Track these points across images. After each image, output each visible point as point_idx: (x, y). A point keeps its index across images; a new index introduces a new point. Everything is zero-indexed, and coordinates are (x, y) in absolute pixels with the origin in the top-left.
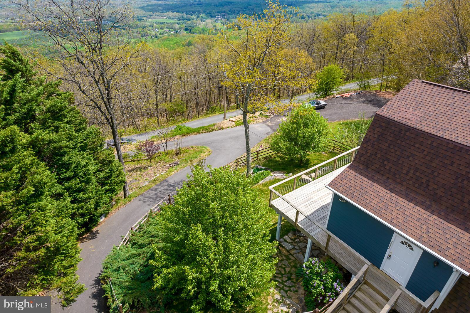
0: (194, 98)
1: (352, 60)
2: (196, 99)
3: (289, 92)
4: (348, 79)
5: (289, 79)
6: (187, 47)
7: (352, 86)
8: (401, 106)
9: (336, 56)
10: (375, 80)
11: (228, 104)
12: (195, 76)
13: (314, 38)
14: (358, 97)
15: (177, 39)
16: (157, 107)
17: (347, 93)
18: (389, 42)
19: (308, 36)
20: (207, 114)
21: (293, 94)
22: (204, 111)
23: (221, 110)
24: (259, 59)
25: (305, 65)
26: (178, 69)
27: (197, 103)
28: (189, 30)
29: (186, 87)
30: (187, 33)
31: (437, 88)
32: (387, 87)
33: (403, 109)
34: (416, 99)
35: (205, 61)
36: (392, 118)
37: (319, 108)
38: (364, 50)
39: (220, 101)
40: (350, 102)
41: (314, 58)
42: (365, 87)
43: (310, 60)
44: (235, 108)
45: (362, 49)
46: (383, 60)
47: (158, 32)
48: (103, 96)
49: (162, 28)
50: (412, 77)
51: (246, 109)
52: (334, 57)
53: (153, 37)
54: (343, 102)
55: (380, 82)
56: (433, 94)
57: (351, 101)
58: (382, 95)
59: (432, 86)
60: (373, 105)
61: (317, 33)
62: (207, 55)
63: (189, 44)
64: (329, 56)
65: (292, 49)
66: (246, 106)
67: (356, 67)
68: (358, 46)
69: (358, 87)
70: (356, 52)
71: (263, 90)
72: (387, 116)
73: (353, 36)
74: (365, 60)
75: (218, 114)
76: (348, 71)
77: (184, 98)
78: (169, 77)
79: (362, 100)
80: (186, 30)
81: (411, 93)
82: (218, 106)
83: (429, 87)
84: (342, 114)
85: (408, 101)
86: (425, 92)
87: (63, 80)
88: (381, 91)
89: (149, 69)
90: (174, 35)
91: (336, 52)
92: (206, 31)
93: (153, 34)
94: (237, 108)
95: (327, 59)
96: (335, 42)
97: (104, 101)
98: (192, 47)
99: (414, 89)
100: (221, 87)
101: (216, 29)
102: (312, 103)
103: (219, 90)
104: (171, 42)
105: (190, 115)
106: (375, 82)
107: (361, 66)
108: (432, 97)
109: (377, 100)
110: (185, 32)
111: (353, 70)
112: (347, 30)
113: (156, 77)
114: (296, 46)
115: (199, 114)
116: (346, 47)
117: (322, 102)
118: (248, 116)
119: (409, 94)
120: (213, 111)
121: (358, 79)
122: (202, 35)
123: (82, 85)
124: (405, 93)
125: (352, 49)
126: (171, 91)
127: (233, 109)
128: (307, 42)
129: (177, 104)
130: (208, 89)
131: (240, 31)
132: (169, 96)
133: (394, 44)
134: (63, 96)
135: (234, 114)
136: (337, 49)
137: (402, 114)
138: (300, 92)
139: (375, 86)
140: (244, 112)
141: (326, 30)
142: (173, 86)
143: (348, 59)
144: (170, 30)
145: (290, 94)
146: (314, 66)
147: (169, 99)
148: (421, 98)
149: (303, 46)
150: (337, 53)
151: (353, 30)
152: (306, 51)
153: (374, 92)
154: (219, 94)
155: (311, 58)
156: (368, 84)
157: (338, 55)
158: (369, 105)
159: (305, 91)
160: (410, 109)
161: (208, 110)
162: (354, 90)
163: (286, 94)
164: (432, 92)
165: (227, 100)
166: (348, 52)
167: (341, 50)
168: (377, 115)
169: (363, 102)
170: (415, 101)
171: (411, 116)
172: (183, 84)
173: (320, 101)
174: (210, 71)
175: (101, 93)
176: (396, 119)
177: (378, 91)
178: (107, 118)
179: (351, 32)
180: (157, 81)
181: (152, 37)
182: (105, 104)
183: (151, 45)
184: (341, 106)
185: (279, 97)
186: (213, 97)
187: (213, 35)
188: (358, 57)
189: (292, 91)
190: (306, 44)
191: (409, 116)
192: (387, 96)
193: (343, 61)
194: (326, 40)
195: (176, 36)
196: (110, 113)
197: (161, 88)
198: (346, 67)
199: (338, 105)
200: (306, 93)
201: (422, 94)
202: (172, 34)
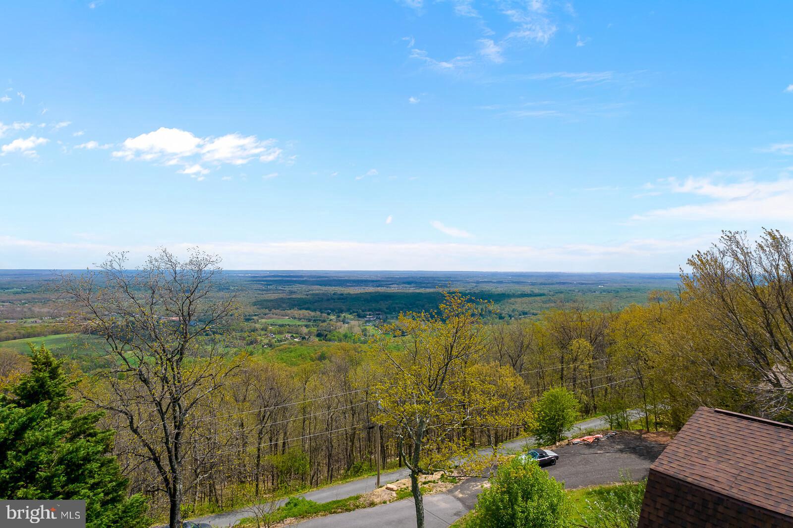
0: (324, 448)
1: (589, 380)
2: (327, 448)
3: (489, 436)
4: (587, 411)
5: (488, 412)
6: (319, 362)
7: (598, 423)
8: (693, 455)
9: (562, 374)
10: (635, 412)
11: (384, 459)
12: (329, 408)
13: (522, 348)
14: (611, 443)
15: (303, 350)
16: (258, 461)
17: (590, 435)
18: (642, 350)
19: (512, 344)
20: (345, 477)
21: (498, 440)
22: (342, 472)
23: (371, 469)
24: (436, 380)
25: (513, 389)
26: (302, 397)
27: (330, 456)
28: (322, 335)
29: (312, 427)
30: (319, 340)
31: (745, 422)
32: (657, 424)
33: (697, 460)
34: (715, 441)
35: (346, 385)
36: (681, 477)
37: (547, 463)
38: (605, 363)
39: (371, 453)
40: (599, 452)
41: (526, 378)
42: (619, 424)
43: (520, 381)
44: (396, 466)
45: (602, 363)
46: (640, 379)
47: (274, 338)
48: (167, 439)
49: (280, 333)
50: (696, 405)
51: (416, 466)
52: (559, 376)
53: (265, 346)
54: (587, 451)
55: (643, 415)
56: (741, 433)
57: (599, 449)
58: (652, 437)
59: (735, 419)
60: (641, 456)
61: (525, 339)
62: (351, 373)
63: (322, 358)
64: (549, 375)
65: (488, 363)
66: (417, 460)
67: (598, 392)
68: (594, 358)
69: (608, 426)
70: (594, 368)
71: (445, 430)
72: (671, 472)
73: (585, 343)
74: (610, 380)
75: (366, 476)
76: (585, 398)
77: (307, 446)
78: (285, 409)
79: (619, 447)
80: (319, 335)
81: (702, 430)
82: (367, 463)
83: (730, 419)
84: (589, 475)
85: (702, 445)
86: (725, 429)
87: (107, 409)
88: (648, 431)
89: (252, 395)
90: (298, 343)
91: (560, 367)
92: (350, 338)
93: (266, 341)
94: (400, 466)
95: (548, 379)
96: (557, 352)
97: (168, 448)
98: (327, 361)
99: (706, 424)
100: (373, 427)
101: (365, 335)
102: (534, 455)
103: (369, 433)
104: (292, 354)
105: (315, 478)
106: (635, 415)
107: (606, 389)
108: (742, 437)
109: (646, 447)
110: (317, 339)
111: (593, 396)
112: (574, 334)
113: (263, 409)
114: (495, 359)
115: (331, 478)
116: (575, 360)
117: (550, 453)
118: (422, 478)
119: (699, 433)
120: (358, 472)
121: (604, 411)
122: (343, 344)
123: (136, 418)
124: (691, 431)
125: (586, 362)
126: (285, 433)
127: (392, 467)
128: (512, 353)
129: (293, 458)
130: (350, 431)
131: (404, 338)
132: (280, 442)
133: (650, 354)
134: (100, 436)
135: (395, 477)
136: (562, 363)
137: (698, 470)
138: (510, 436)
139: (636, 423)
140: (413, 472)
141: (540, 335)
142: (290, 425)
143: (583, 379)
144: (292, 336)
145: (493, 439)
146: (527, 390)
147: (280, 448)
148: (722, 439)
149: (506, 359)
150: (562, 368)
151: (583, 333)
152: (512, 367)
153: (637, 433)
154: (369, 440)
155: (521, 378)
156: (624, 419)
157: (565, 373)
158: (633, 456)
159: (517, 434)
160: (710, 460)
161: (348, 470)
162: (603, 431)
163: (484, 440)
164: (738, 429)
165: (383, 451)
166: (580, 367)
167: (569, 364)
168: (653, 473)
169: (621, 451)
170: (713, 444)
171: (716, 473)
172: (307, 422)
173: (545, 451)
174: (354, 401)
175: (166, 433)
176: (689, 480)
177: (644, 432)
178: (166, 480)
179: (580, 336)
180: (264, 417)
181: (263, 346)
182: (169, 452)
183: (261, 358)
184: (584, 459)
185: (473, 445)
186: (358, 446)
187: (361, 343)
188: (598, 375)
189: (496, 434)
190: (510, 356)
191: (712, 474)
192: (662, 439)
193: (575, 381)
194: (542, 350)
195: (302, 345)
196: (173, 470)
197: (269, 428)
198: (580, 391)
199: (578, 459)
200: (519, 437)
201: (723, 432)
202: (296, 342)
